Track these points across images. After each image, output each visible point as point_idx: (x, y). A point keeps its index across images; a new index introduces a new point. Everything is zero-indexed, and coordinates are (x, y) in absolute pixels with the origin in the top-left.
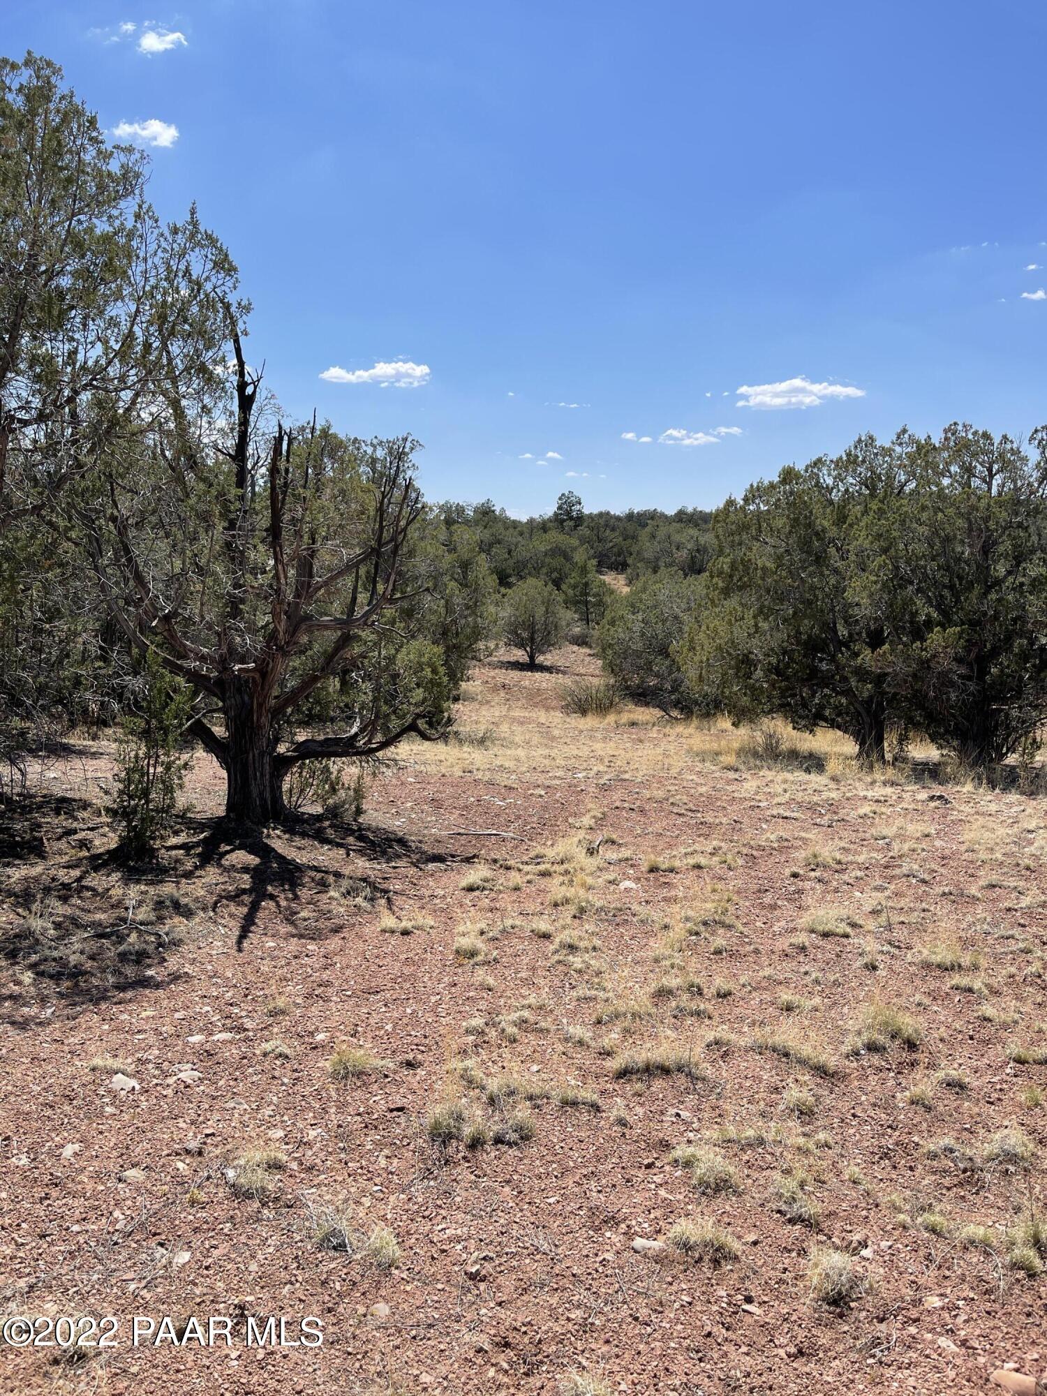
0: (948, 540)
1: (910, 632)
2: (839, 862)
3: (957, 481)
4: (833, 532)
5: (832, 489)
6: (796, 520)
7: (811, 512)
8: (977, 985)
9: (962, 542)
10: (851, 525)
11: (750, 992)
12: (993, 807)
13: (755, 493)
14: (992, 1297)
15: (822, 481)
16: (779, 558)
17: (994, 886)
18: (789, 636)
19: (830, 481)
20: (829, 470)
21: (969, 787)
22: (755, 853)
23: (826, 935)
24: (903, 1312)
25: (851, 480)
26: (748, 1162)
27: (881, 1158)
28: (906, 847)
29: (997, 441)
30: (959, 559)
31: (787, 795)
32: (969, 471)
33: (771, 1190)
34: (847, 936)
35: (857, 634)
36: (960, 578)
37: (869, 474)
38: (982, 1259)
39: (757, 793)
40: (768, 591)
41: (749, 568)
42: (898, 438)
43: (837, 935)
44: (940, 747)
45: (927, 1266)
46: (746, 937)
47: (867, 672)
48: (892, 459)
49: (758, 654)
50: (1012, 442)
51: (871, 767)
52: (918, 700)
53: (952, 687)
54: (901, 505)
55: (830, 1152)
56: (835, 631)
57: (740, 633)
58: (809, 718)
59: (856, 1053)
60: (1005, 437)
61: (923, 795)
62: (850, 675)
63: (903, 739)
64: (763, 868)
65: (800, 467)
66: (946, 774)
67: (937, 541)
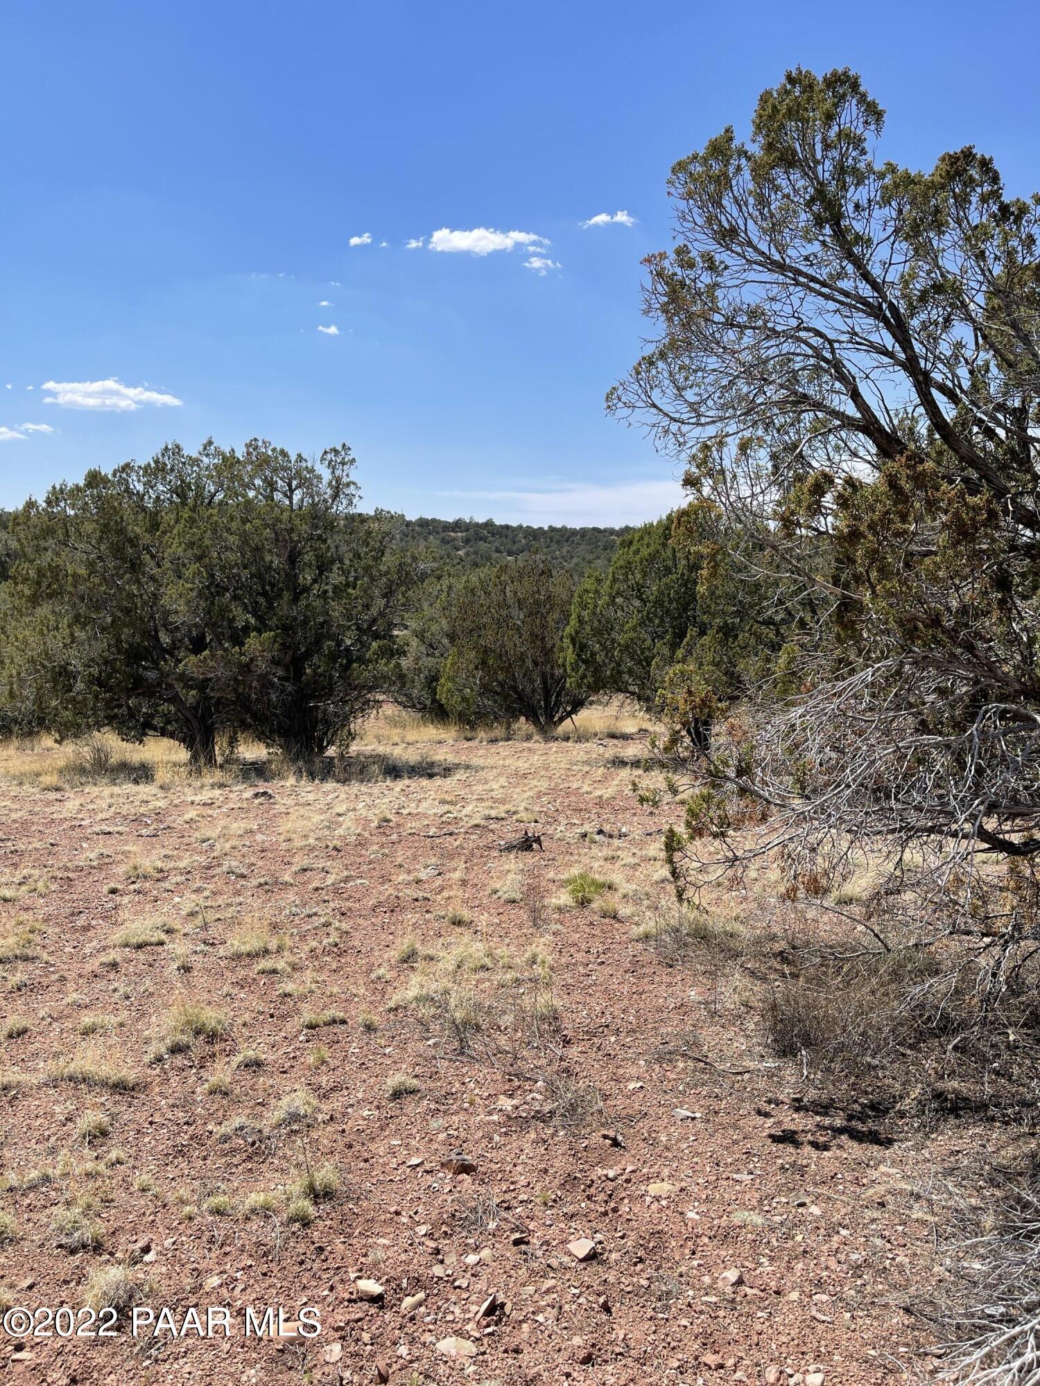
0: (257, 549)
1: (229, 637)
2: (161, 871)
3: (261, 494)
4: (146, 539)
5: (144, 495)
6: (106, 526)
7: (122, 518)
8: (281, 965)
9: (270, 551)
10: (164, 533)
11: (50, 1024)
12: (311, 797)
13: (56, 496)
14: (270, 1258)
15: (132, 487)
16: (91, 565)
17: (305, 870)
18: (109, 646)
19: (140, 488)
20: (138, 476)
21: (291, 781)
22: (71, 875)
23: (139, 947)
24: (183, 1303)
25: (161, 488)
26: (30, 1205)
27: (175, 1157)
28: (228, 846)
29: (293, 458)
30: (270, 567)
31: (113, 809)
32: (271, 485)
33: (53, 1226)
34: (161, 943)
35: (179, 641)
36: (272, 585)
37: (179, 483)
38: (262, 1223)
39: (79, 811)
40: (83, 599)
41: (58, 575)
42: (205, 449)
43: (151, 944)
44: (268, 746)
45: (210, 1249)
46: (53, 965)
47: (192, 679)
48: (201, 469)
49: (76, 664)
50: (306, 461)
51: (199, 771)
52: (242, 702)
53: (272, 688)
54: (211, 515)
55: (123, 1167)
56: (157, 638)
57: (55, 643)
58: (137, 728)
59: (159, 1059)
60: (299, 456)
61: (249, 794)
62: (174, 682)
63: (233, 742)
64: (80, 889)
65: (107, 470)
66: (271, 770)
67: (247, 549)
